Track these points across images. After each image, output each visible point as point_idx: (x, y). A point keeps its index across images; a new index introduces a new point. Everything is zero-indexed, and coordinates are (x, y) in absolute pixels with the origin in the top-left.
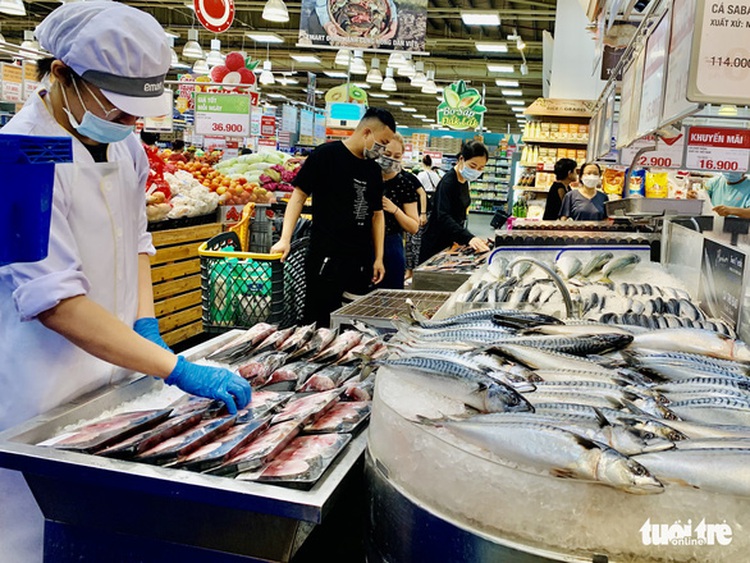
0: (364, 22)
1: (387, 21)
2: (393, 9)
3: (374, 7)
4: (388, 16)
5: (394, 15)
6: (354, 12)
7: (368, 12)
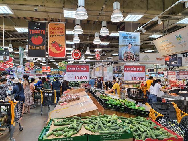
0: (130, 58)
1: (133, 58)
2: (134, 56)
3: (131, 56)
4: (134, 57)
5: (135, 57)
6: (128, 57)
7: (130, 56)
